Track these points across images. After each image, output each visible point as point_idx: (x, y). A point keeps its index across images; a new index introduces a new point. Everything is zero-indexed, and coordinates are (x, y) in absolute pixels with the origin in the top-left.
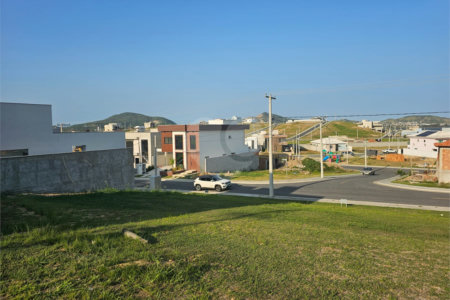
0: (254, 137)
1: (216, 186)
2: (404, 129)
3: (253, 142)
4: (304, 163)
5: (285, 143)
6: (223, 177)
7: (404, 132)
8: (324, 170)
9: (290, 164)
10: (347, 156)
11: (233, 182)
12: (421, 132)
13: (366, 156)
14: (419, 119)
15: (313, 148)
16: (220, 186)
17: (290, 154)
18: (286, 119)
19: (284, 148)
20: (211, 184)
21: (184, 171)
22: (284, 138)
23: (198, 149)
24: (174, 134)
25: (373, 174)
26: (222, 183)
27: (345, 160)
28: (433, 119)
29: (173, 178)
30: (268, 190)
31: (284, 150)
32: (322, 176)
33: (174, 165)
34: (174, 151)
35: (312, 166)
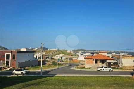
0: (37, 55)
1: (22, 73)
2: (78, 52)
3: (37, 56)
4: (52, 63)
5: (47, 56)
6: (25, 69)
7: (78, 53)
8: (58, 65)
9: (48, 63)
10: (64, 60)
11: (28, 71)
12: (81, 53)
13: (69, 60)
14: (81, 50)
15: (55, 58)
16: (23, 73)
17: (48, 60)
18: (48, 49)
19: (47, 58)
20: (20, 72)
21: (9, 67)
22: (47, 55)
23: (15, 59)
24: (6, 54)
25: (70, 65)
26: (24, 72)
27: (64, 61)
28: (84, 50)
29: (4, 70)
30: (40, 73)
31: (46, 59)
32: (57, 67)
33: (5, 66)
34: (6, 60)
35: (54, 64)
